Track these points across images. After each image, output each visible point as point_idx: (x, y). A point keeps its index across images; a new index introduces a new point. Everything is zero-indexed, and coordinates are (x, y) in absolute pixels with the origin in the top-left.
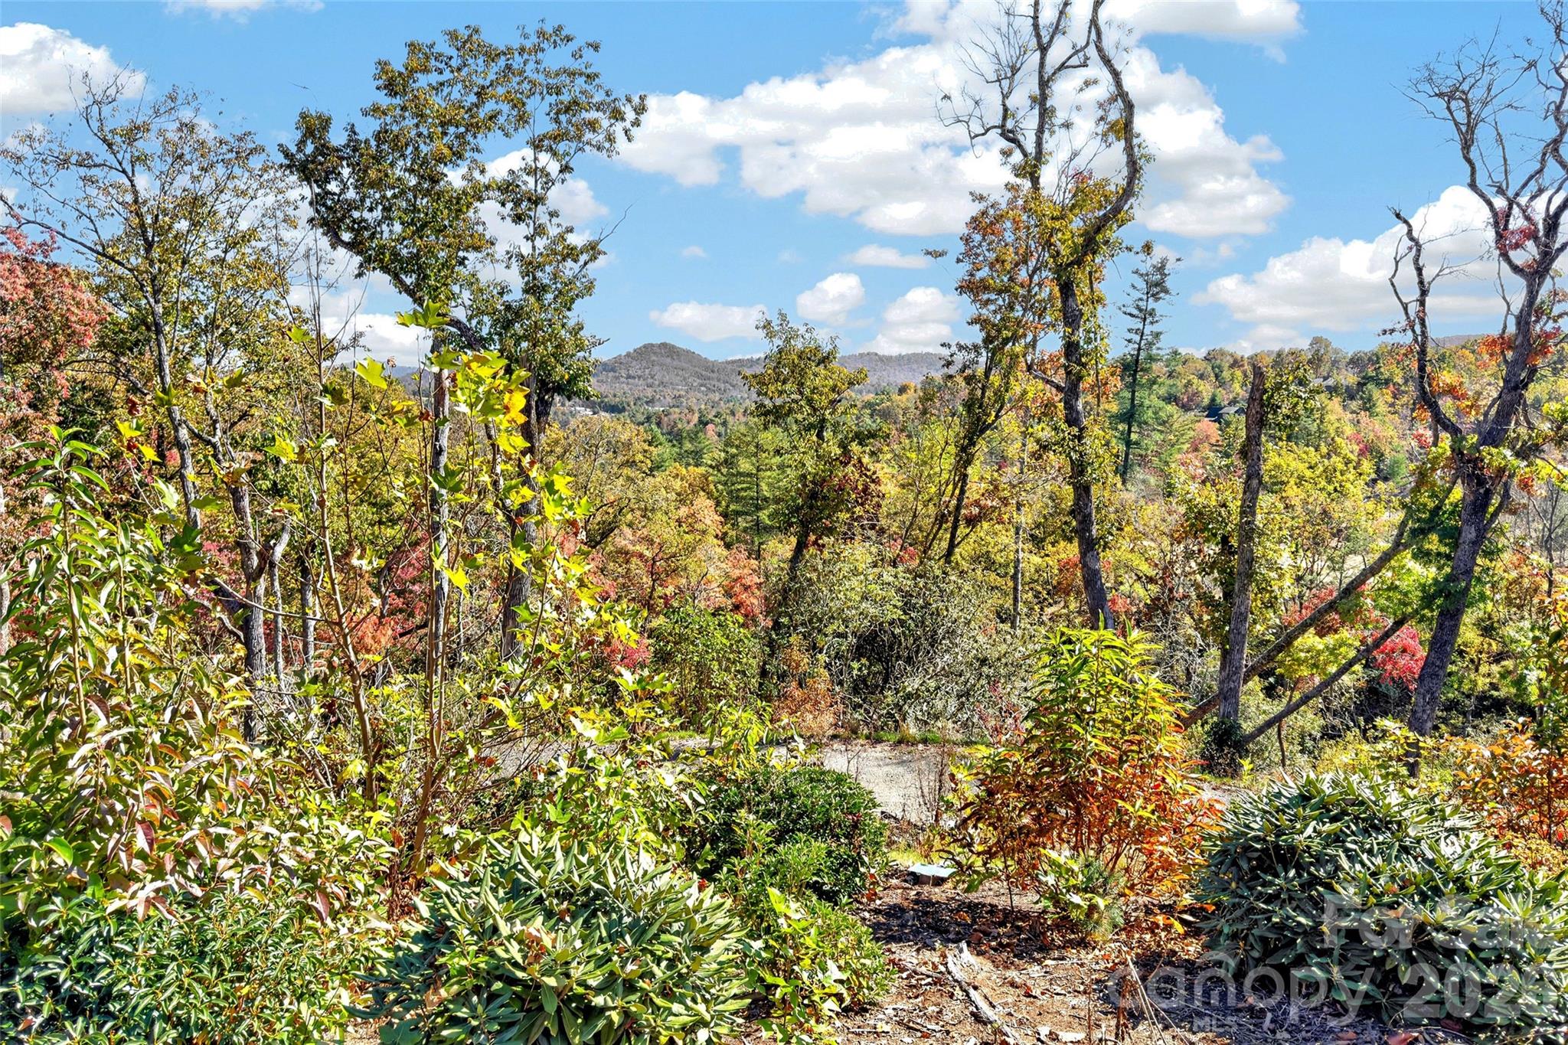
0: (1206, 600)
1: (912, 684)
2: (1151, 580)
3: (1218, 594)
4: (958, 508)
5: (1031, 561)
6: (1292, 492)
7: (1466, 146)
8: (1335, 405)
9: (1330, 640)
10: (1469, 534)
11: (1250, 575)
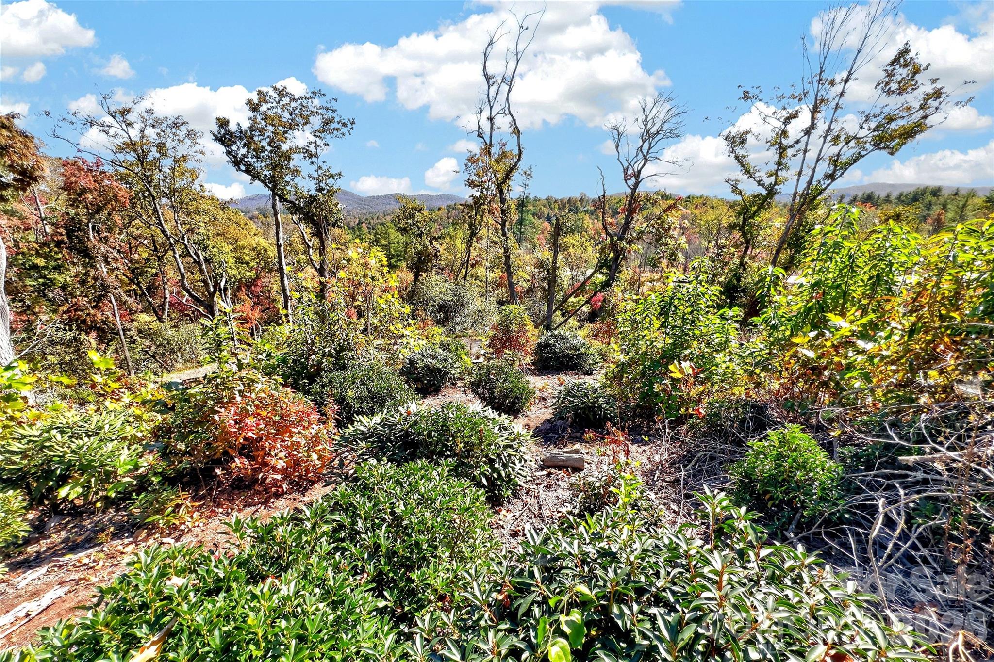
0: (543, 288)
1: (458, 320)
2: (528, 281)
3: (547, 287)
4: (468, 261)
5: (491, 275)
6: (571, 250)
7: (617, 147)
8: (587, 217)
9: (577, 299)
10: (614, 267)
11: (555, 281)
